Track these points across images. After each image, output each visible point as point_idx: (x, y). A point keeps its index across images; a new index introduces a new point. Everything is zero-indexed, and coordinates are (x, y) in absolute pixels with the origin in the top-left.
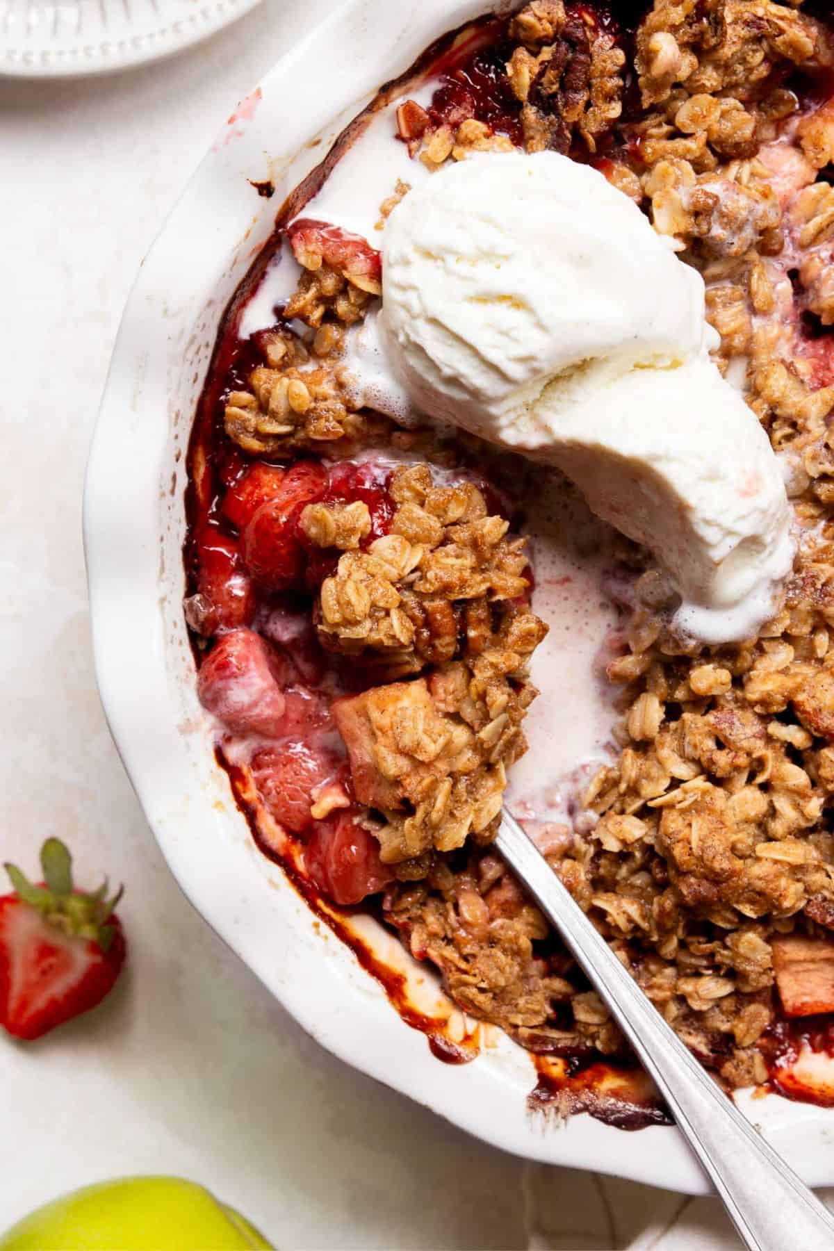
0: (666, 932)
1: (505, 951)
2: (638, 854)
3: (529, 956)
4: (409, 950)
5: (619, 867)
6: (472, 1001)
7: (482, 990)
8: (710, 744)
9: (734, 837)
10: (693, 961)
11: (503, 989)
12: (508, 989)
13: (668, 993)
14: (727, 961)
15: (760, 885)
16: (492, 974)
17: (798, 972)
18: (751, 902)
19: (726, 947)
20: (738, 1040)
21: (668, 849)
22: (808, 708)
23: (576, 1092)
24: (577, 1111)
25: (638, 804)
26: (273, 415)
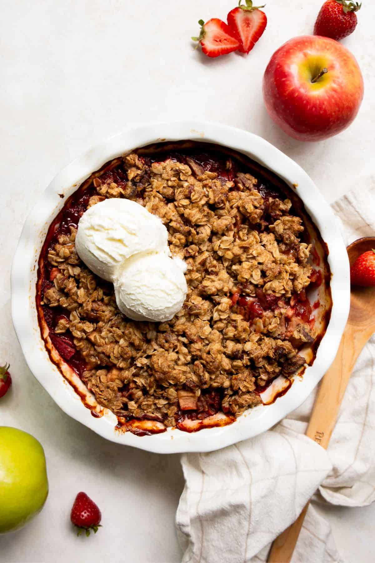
0: (151, 387)
1: (111, 390)
2: (145, 368)
3: (117, 392)
4: (87, 388)
5: (141, 371)
6: (102, 402)
7: (105, 400)
8: (164, 341)
9: (169, 363)
10: (158, 396)
11: (110, 399)
12: (112, 399)
13: (152, 403)
14: (166, 396)
15: (175, 375)
16: (107, 396)
17: (184, 399)
18: (173, 380)
19: (166, 392)
20: (169, 415)
21: (153, 365)
22: (188, 334)
23: (127, 426)
24: (127, 431)
25: (145, 355)
26: (60, 257)
